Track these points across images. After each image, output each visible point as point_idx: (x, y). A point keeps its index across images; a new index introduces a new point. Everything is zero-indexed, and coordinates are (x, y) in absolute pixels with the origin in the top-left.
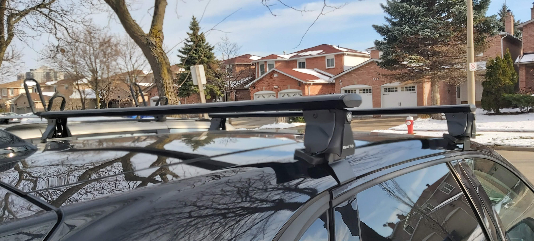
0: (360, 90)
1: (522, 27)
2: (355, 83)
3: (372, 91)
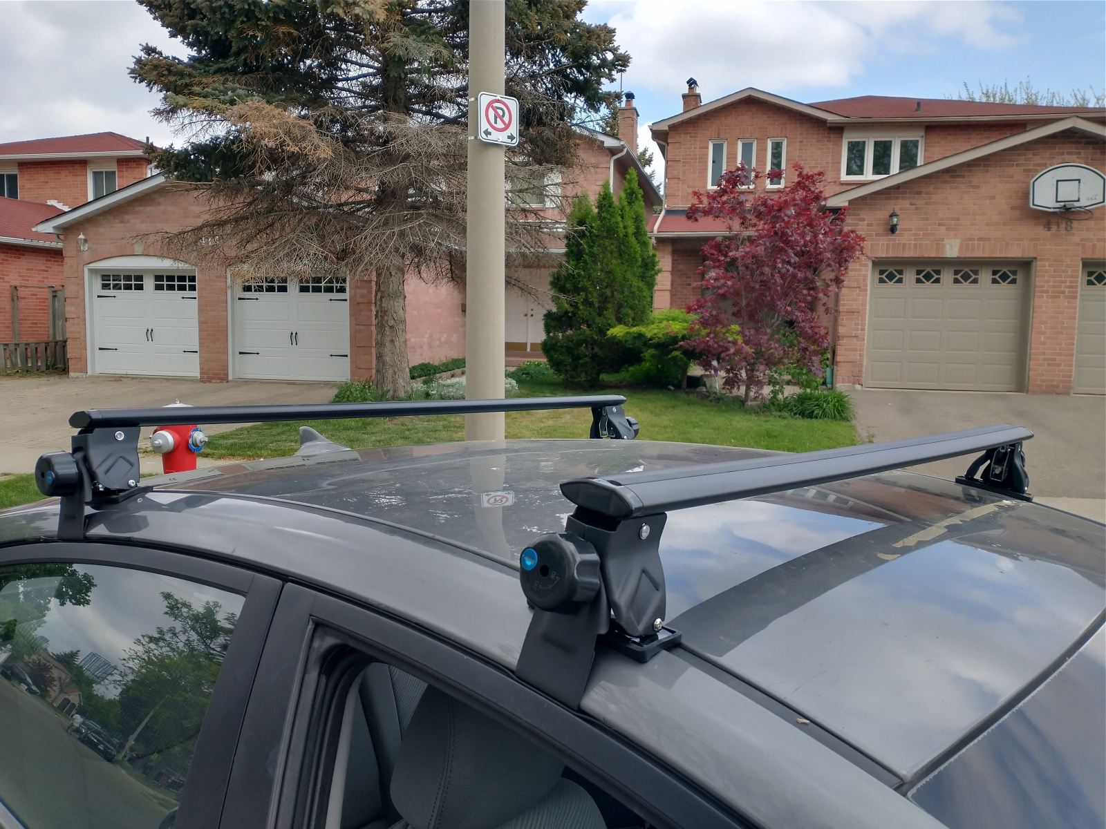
0: (158, 278)
1: (667, 128)
2: (139, 249)
3: (196, 283)
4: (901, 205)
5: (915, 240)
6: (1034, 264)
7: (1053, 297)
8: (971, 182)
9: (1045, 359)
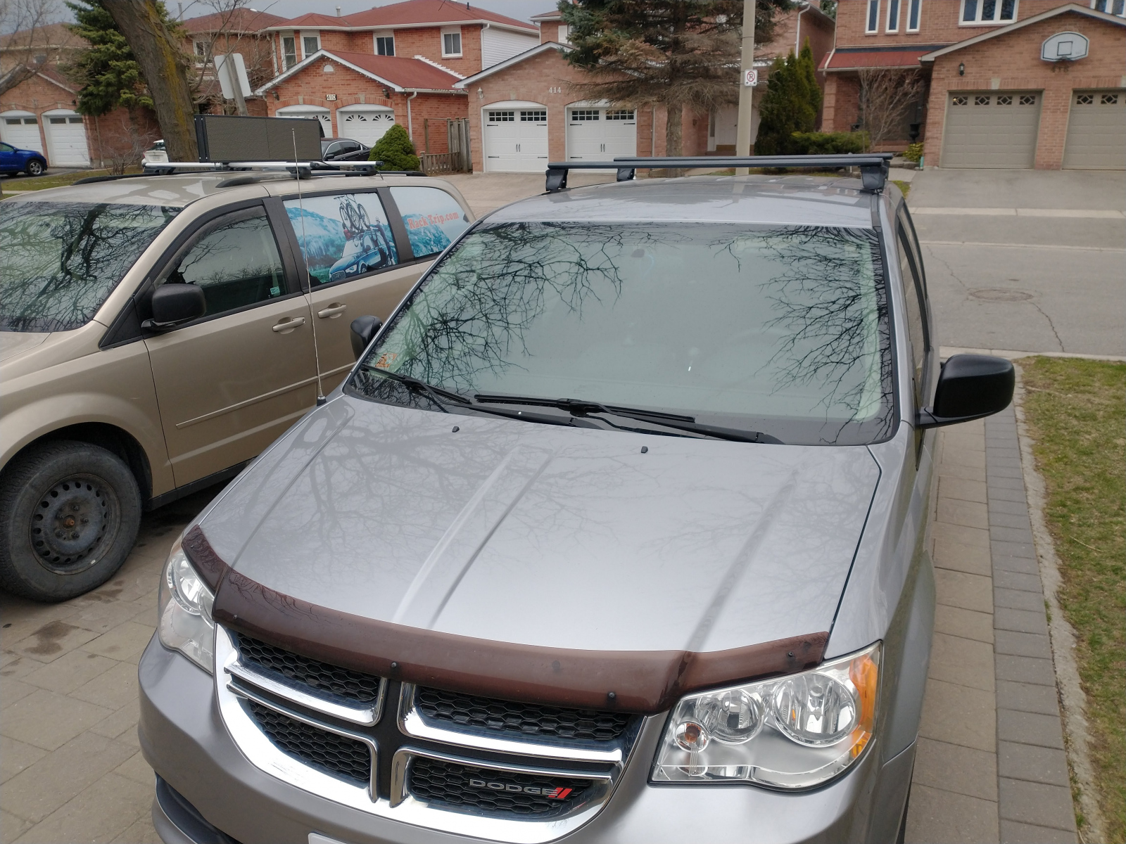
0: (523, 113)
2: (513, 97)
3: (547, 116)
4: (966, 59)
5: (974, 79)
6: (1044, 94)
7: (1053, 112)
8: (1009, 44)
9: (1046, 149)
